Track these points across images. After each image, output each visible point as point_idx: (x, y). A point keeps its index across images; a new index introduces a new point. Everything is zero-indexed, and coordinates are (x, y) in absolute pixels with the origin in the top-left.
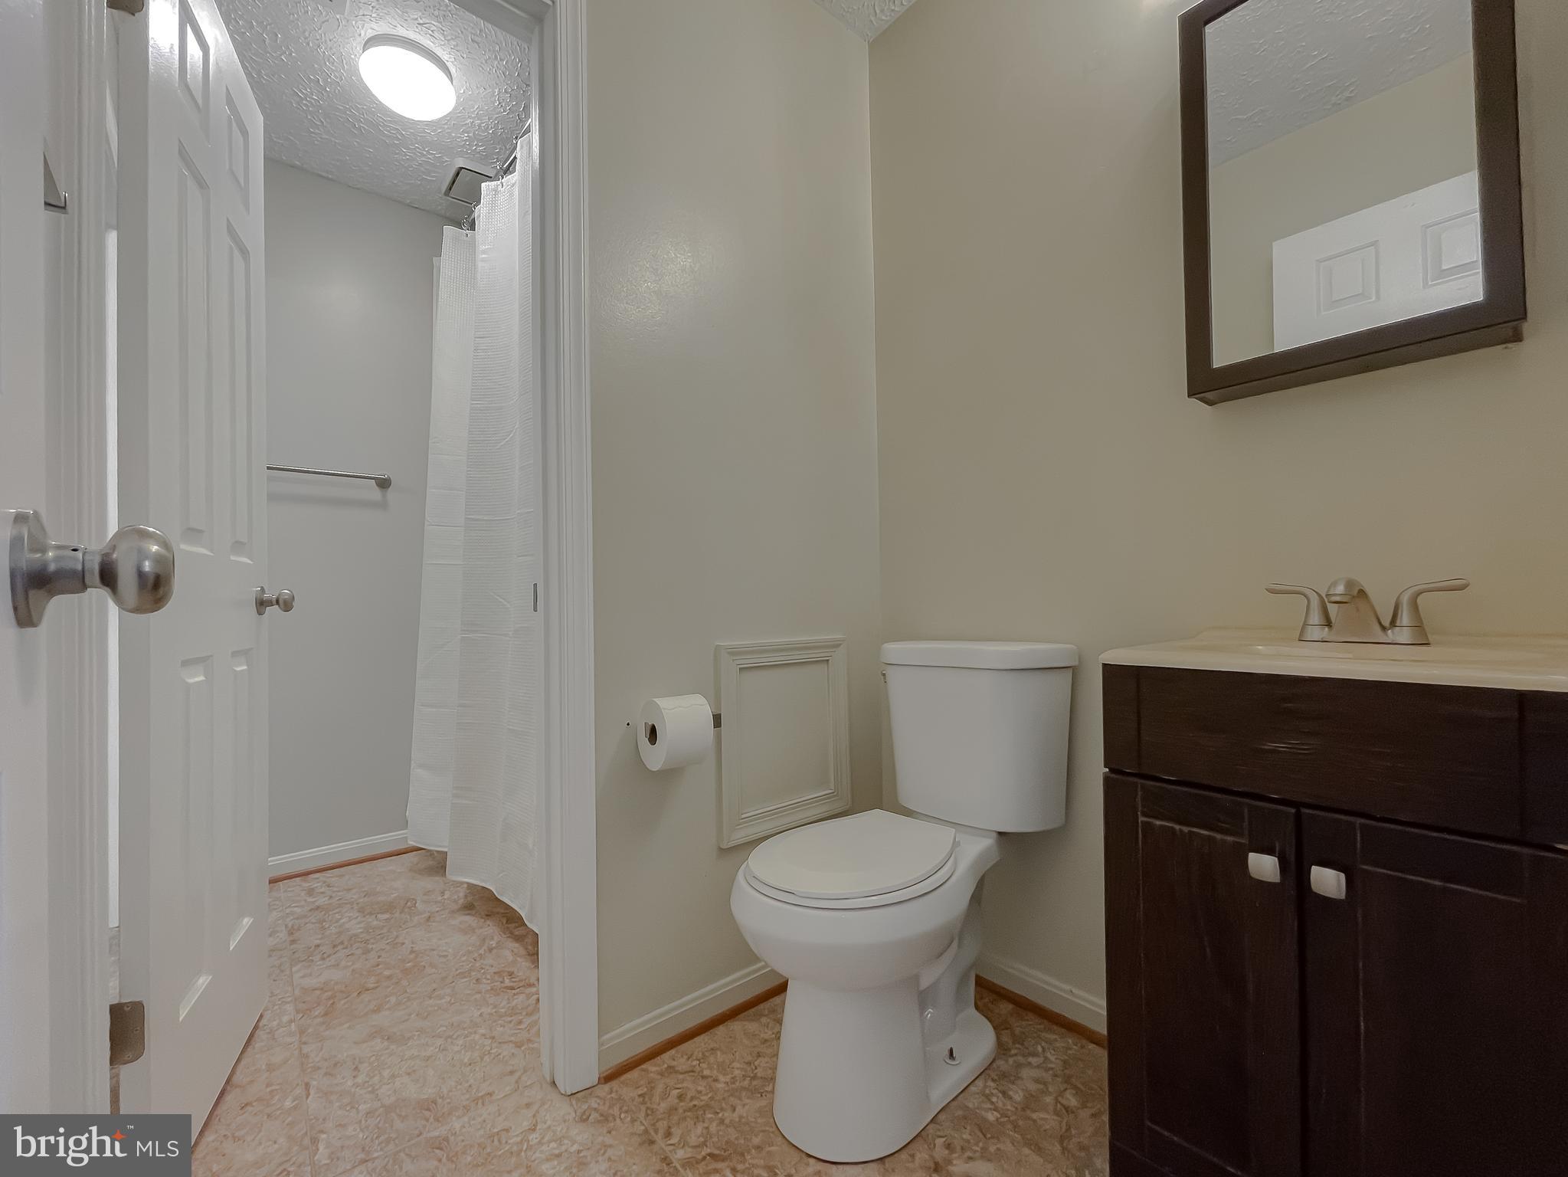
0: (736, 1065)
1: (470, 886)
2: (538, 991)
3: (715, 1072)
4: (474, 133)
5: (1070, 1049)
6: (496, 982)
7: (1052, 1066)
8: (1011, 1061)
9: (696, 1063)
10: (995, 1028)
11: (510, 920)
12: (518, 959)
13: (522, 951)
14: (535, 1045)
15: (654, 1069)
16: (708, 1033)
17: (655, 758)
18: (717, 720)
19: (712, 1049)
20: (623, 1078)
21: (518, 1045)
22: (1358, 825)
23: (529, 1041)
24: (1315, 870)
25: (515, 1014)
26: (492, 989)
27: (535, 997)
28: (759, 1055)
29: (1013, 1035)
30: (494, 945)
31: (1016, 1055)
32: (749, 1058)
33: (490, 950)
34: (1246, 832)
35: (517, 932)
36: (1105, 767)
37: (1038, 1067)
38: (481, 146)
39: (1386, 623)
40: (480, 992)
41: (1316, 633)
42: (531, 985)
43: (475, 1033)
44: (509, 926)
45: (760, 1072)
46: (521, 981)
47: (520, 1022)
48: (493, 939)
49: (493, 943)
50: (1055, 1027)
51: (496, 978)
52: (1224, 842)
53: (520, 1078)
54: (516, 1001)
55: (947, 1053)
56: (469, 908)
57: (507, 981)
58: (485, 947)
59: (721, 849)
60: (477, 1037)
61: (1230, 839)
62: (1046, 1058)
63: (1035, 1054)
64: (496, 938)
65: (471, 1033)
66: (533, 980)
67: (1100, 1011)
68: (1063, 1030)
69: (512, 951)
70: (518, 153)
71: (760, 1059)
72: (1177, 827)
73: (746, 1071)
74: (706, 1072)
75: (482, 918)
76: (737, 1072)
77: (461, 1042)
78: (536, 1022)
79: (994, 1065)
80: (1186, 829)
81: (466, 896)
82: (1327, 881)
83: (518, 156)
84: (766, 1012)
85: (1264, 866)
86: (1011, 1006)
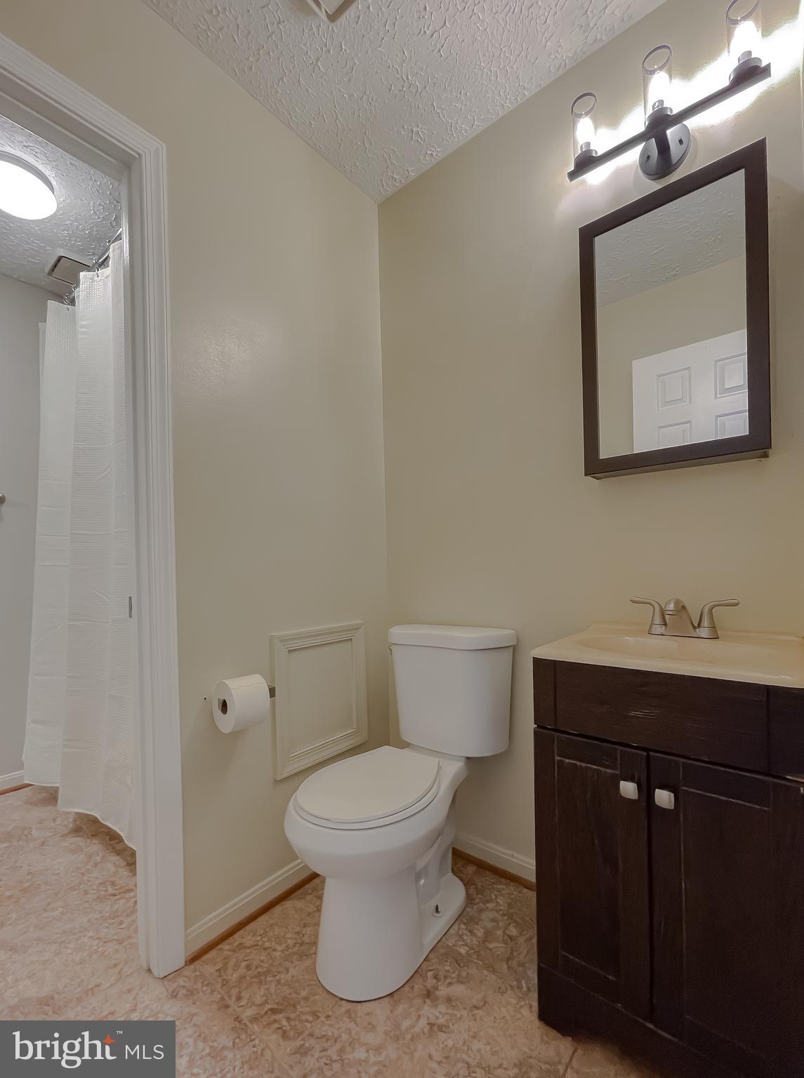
0: (289, 935)
1: (77, 814)
2: (136, 894)
3: (273, 943)
4: (73, 232)
5: (512, 894)
6: (102, 891)
7: (501, 908)
8: (475, 907)
9: (258, 938)
10: (465, 885)
11: (112, 840)
12: (119, 869)
13: (123, 863)
14: (133, 941)
15: (227, 947)
16: (268, 913)
17: (226, 723)
18: (272, 692)
19: (271, 926)
20: (204, 958)
21: (120, 942)
22: (681, 764)
23: (129, 937)
24: (658, 792)
25: (118, 916)
26: (98, 898)
27: (134, 899)
28: (305, 926)
29: (476, 889)
30: (99, 860)
31: (478, 903)
32: (298, 929)
33: (96, 865)
34: (619, 768)
35: (119, 847)
36: (535, 724)
37: (492, 910)
38: (79, 242)
39: (696, 625)
40: (87, 902)
41: (659, 629)
42: (130, 891)
43: (85, 936)
44: (112, 842)
45: (306, 939)
46: (121, 888)
47: (121, 923)
48: (98, 855)
49: (98, 859)
50: (503, 880)
51: (101, 888)
52: (606, 773)
53: (122, 969)
54: (117, 906)
55: (435, 908)
56: (77, 830)
57: (110, 889)
58: (91, 863)
59: (276, 781)
60: (86, 940)
61: (609, 771)
62: (497, 902)
63: (488, 901)
64: (100, 854)
65: (80, 937)
66: (131, 887)
67: (531, 867)
68: (508, 881)
69: (114, 863)
70: (111, 253)
71: (307, 928)
72: (578, 763)
73: (295, 939)
74: (267, 945)
75: (88, 838)
76: (290, 942)
77: (72, 945)
78: (134, 921)
79: (465, 913)
80: (584, 765)
81: (75, 821)
82: (664, 798)
83: (111, 255)
84: (310, 891)
85: (628, 789)
86: (475, 868)
